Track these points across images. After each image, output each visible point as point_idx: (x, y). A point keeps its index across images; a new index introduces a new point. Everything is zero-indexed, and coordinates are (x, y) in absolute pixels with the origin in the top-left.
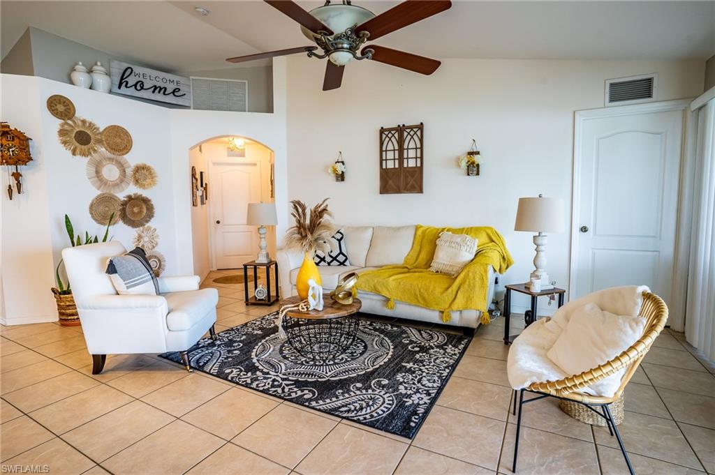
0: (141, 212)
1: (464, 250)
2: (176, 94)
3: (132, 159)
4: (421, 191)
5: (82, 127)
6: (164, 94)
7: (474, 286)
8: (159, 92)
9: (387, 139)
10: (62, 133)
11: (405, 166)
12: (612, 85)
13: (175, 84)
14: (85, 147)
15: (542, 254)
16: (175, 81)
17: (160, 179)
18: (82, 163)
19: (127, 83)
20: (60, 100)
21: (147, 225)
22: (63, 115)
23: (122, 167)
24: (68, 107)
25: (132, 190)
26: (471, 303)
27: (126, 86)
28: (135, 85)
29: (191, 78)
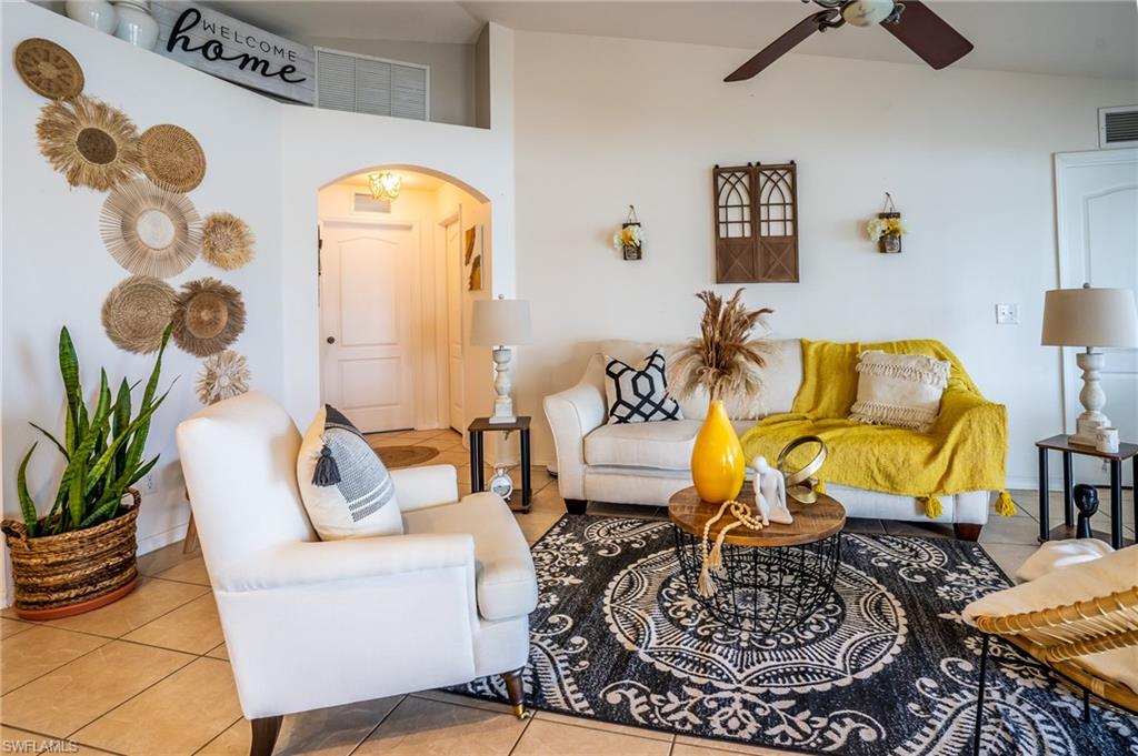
0: (214, 322)
1: (929, 381)
2: (286, 76)
3: (204, 202)
4: (796, 279)
5: (97, 121)
6: (263, 73)
7: (984, 447)
8: (254, 69)
9: (728, 187)
10: (47, 129)
11: (764, 233)
12: (1108, 116)
13: (286, 56)
14: (101, 169)
15: (1096, 385)
16: (286, 51)
17: (258, 248)
18: (92, 201)
19: (187, 40)
20: (47, 52)
21: (231, 348)
22: (54, 88)
23: (181, 217)
24: (66, 71)
25: (199, 270)
26: (982, 478)
27: (185, 48)
28: (205, 49)
29: (317, 48)
